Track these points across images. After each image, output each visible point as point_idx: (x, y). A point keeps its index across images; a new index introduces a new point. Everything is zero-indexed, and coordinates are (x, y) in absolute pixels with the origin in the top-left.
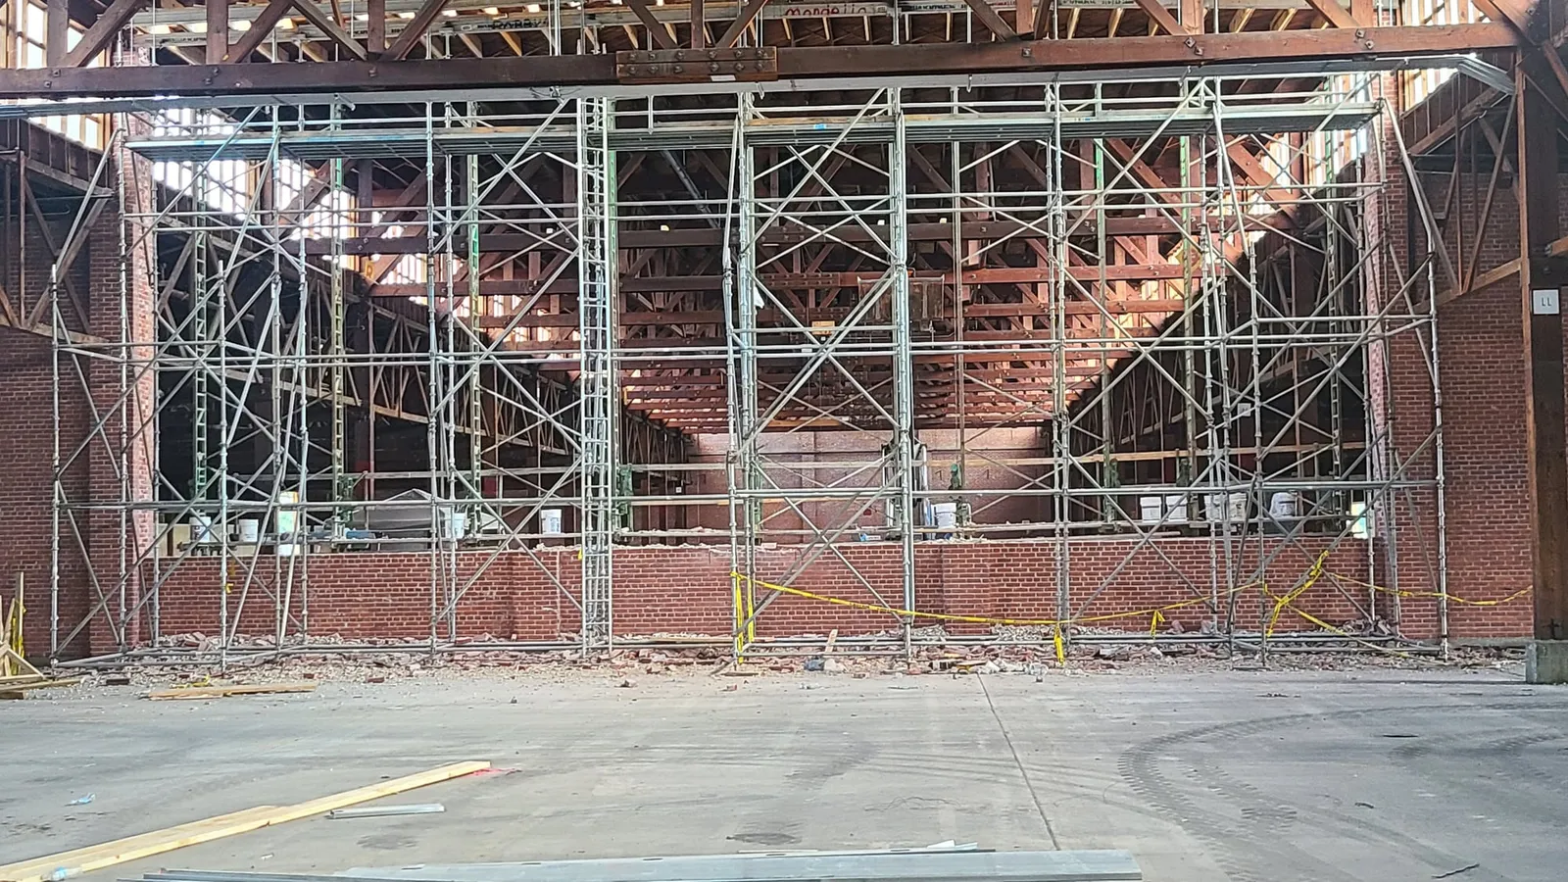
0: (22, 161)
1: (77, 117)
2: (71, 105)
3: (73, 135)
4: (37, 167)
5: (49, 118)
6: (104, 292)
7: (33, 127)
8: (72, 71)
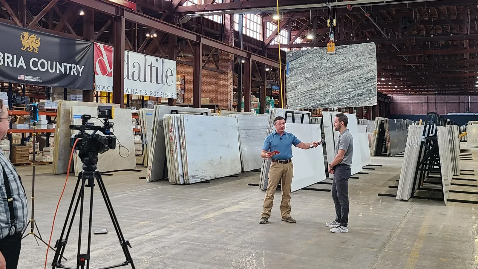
0: (202, 27)
1: (216, 16)
2: (215, 13)
3: (215, 20)
4: (206, 28)
5: (209, 16)
6: (222, 59)
7: (205, 18)
8: (210, 5)
